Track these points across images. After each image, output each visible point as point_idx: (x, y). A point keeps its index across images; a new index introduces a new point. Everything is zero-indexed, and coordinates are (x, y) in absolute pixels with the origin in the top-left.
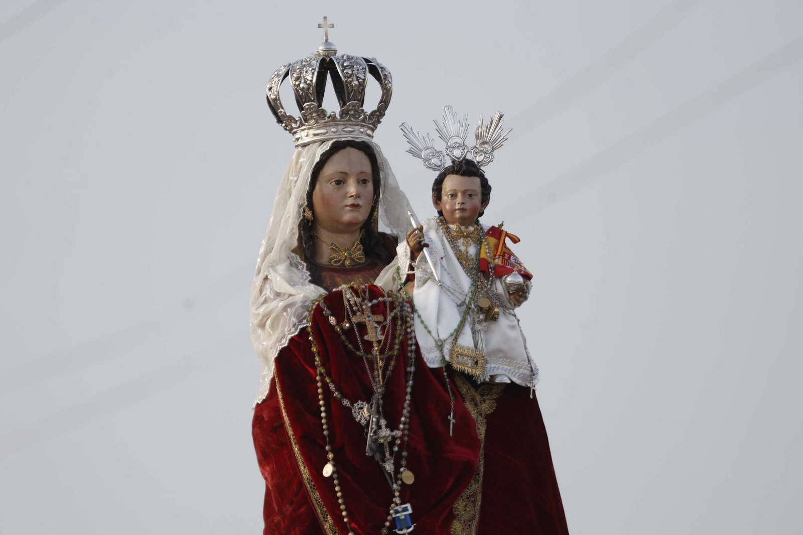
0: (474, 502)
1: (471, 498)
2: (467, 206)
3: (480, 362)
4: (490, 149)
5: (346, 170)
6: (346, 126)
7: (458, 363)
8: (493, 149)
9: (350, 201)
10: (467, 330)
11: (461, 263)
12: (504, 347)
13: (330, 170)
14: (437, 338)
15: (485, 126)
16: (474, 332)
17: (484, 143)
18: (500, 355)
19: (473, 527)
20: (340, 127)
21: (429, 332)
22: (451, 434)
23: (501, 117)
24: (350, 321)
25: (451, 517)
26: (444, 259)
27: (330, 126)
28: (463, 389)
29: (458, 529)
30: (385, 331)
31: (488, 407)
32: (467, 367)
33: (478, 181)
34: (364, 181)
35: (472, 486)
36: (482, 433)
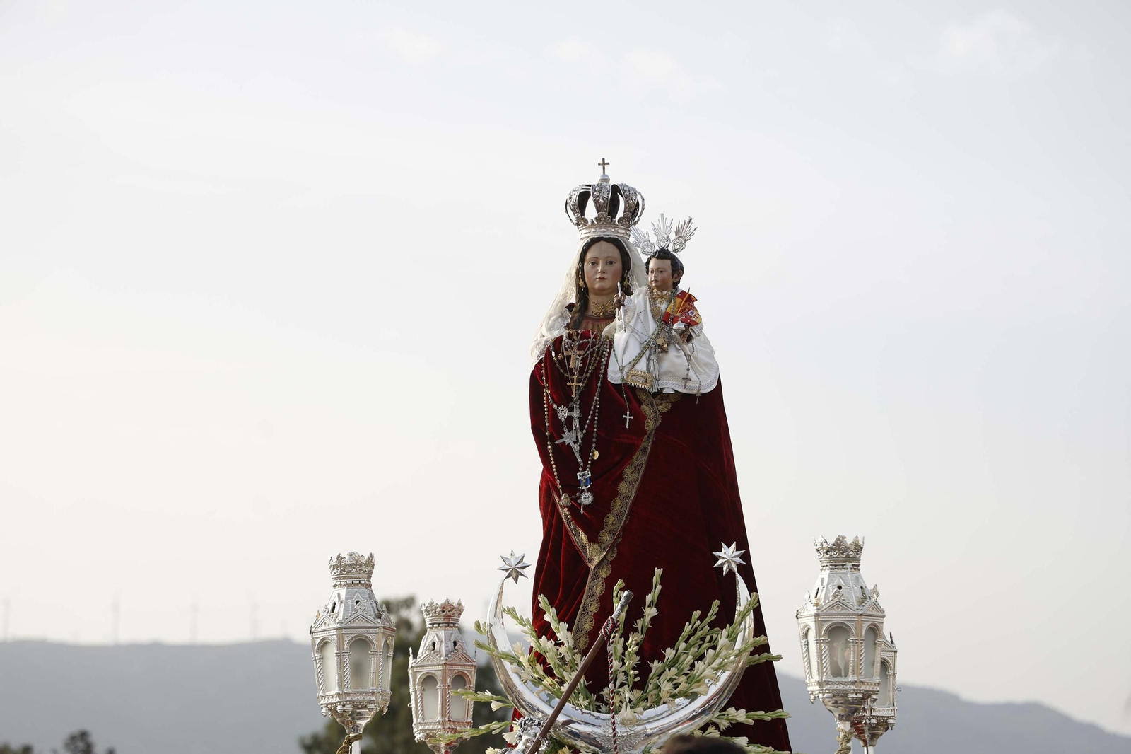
0: (639, 470)
1: (638, 468)
2: (659, 279)
3: (648, 380)
4: (683, 241)
5: (597, 256)
6: (601, 228)
7: (633, 381)
8: (685, 241)
9: (598, 276)
10: (644, 360)
11: (653, 315)
12: (672, 370)
13: (589, 255)
14: (620, 364)
15: (680, 226)
16: (648, 360)
17: (680, 237)
18: (670, 375)
19: (636, 486)
20: (598, 229)
21: (617, 361)
22: (627, 427)
23: (691, 220)
24: (563, 354)
25: (621, 478)
26: (642, 313)
27: (592, 228)
28: (642, 397)
29: (623, 487)
30: (584, 361)
31: (663, 408)
32: (639, 383)
33: (668, 262)
34: (611, 263)
35: (640, 459)
36: (650, 425)
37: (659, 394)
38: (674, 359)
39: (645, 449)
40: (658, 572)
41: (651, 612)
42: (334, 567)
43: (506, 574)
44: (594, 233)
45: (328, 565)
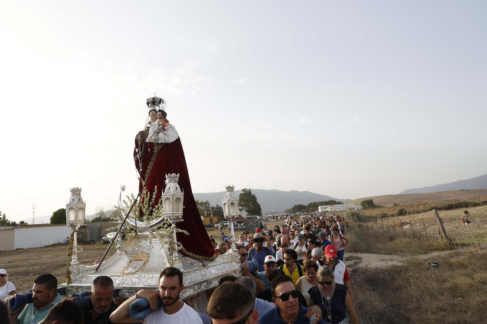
0: (153, 162)
2: (159, 117)
3: (154, 141)
10: (154, 136)
12: (161, 138)
14: (149, 137)
19: (152, 166)
22: (149, 152)
25: (148, 165)
28: (154, 145)
29: (149, 167)
30: (141, 138)
31: (160, 147)
32: (152, 142)
33: (161, 112)
34: (154, 115)
35: (153, 159)
36: (156, 151)
37: (158, 144)
38: (161, 135)
39: (155, 157)
40: (156, 186)
41: (154, 196)
42: (71, 191)
43: (121, 189)
44: (151, 109)
45: (70, 190)
